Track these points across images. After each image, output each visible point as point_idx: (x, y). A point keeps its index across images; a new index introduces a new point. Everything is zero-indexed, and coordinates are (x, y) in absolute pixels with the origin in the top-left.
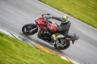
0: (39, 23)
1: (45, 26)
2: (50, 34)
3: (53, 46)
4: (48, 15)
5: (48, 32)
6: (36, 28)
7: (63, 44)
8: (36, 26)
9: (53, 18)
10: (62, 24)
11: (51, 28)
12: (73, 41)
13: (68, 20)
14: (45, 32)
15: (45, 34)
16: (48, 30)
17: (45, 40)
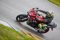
0: (30, 14)
5: (35, 22)
6: (27, 18)
9: (40, 11)
14: (34, 21)
17: (32, 26)
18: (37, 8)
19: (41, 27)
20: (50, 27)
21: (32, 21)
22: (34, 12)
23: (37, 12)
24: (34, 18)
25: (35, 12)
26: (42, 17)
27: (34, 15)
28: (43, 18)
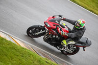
0: (48, 25)
2: (59, 39)
5: (57, 37)
6: (44, 31)
12: (84, 47)
14: (54, 36)
17: (52, 44)
18: (60, 16)
19: (65, 46)
20: (81, 45)
21: (52, 36)
23: (59, 21)
24: (55, 32)
25: (56, 21)
26: (67, 30)
27: (55, 27)
28: (70, 31)
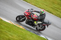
0: (26, 14)
1: (30, 16)
2: (33, 21)
3: (35, 29)
4: (32, 9)
5: (32, 20)
7: (41, 28)
8: (25, 17)
10: (40, 15)
11: (34, 18)
12: (48, 26)
13: (44, 12)
14: (30, 20)
15: (30, 21)
16: (32, 19)
20: (45, 24)
22: (29, 12)
